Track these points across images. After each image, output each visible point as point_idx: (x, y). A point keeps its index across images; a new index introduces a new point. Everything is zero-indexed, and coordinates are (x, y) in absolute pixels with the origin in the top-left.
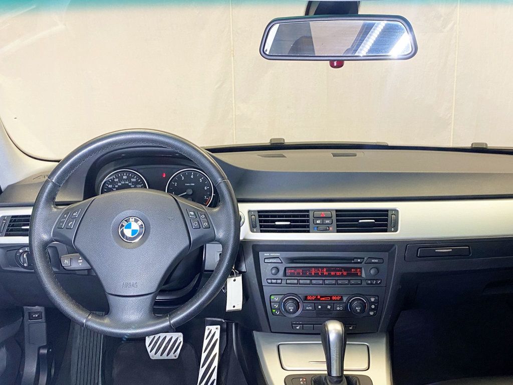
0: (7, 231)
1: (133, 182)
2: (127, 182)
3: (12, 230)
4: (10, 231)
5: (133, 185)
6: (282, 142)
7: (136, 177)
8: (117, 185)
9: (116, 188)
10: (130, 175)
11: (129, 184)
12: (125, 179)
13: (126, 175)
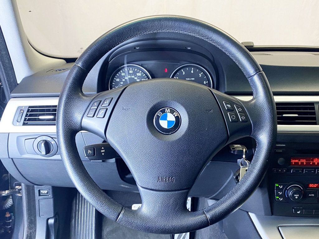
0: (25, 120)
1: (139, 76)
2: (133, 77)
3: (29, 120)
4: (27, 121)
5: (138, 79)
6: (252, 45)
7: (141, 71)
8: (124, 79)
9: (123, 82)
10: (136, 69)
11: (135, 78)
12: (131, 73)
13: (132, 70)
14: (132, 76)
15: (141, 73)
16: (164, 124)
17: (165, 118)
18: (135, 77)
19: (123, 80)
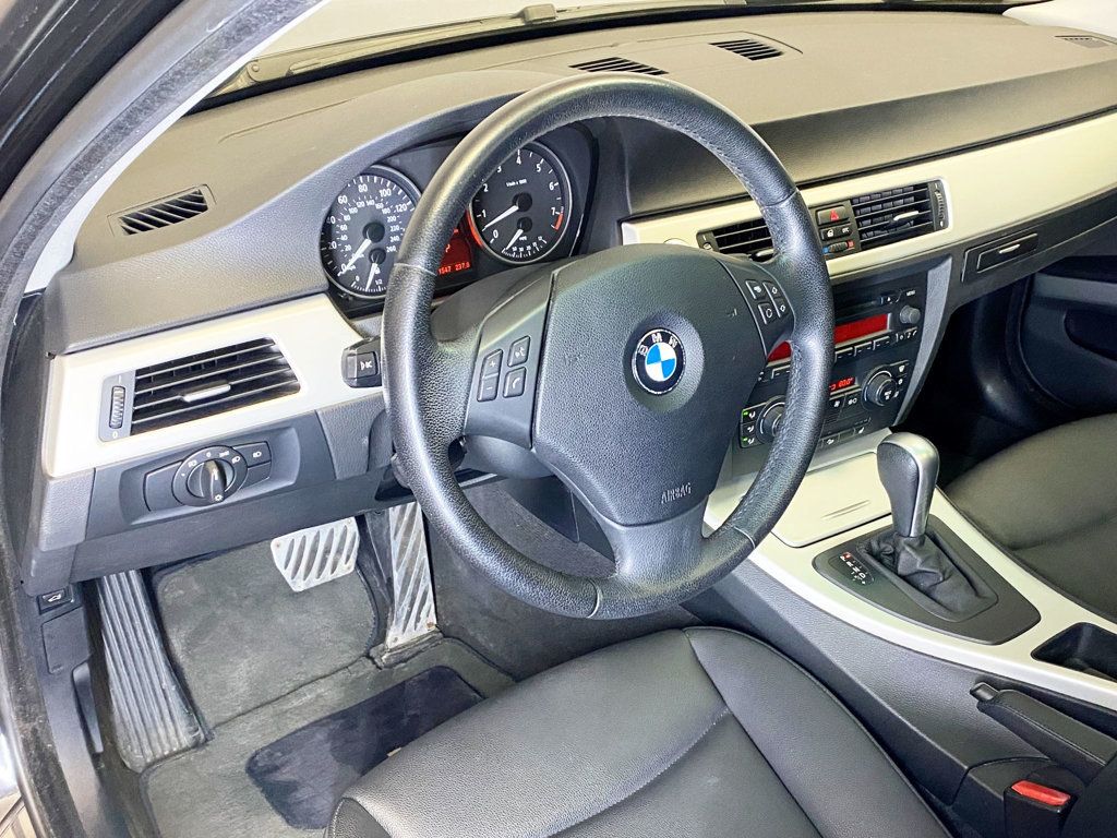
1: (388, 198)
2: (371, 203)
5: (386, 206)
7: (389, 182)
8: (348, 213)
9: (347, 223)
10: (375, 178)
11: (379, 206)
12: (364, 193)
13: (365, 181)
14: (369, 199)
15: (391, 187)
16: (655, 372)
17: (656, 357)
18: (376, 202)
19: (347, 218)
